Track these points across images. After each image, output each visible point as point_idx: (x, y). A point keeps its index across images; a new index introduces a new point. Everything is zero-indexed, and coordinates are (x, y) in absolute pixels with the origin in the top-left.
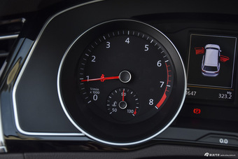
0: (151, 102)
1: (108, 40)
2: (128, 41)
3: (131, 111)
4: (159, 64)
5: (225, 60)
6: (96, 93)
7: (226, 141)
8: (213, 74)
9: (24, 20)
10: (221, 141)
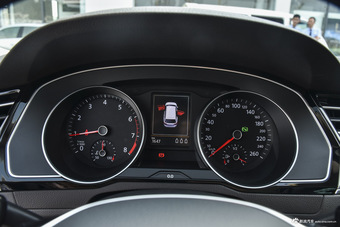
0: (125, 150)
1: (90, 102)
2: (105, 102)
3: (110, 158)
4: (130, 120)
5: (181, 114)
6: (82, 145)
7: (172, 176)
8: (173, 125)
9: (18, 91)
10: (169, 176)
